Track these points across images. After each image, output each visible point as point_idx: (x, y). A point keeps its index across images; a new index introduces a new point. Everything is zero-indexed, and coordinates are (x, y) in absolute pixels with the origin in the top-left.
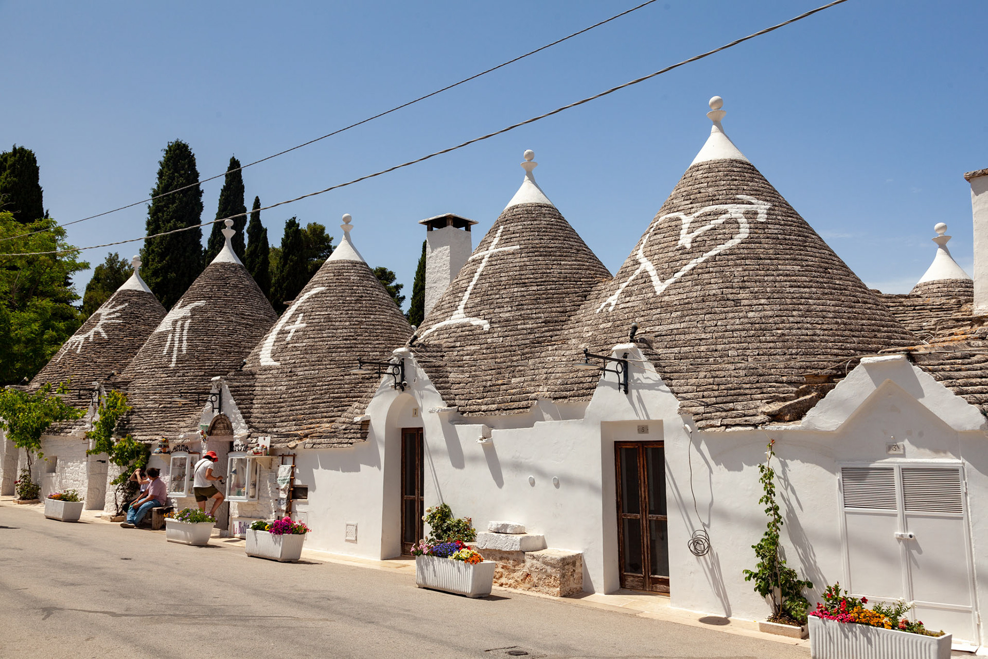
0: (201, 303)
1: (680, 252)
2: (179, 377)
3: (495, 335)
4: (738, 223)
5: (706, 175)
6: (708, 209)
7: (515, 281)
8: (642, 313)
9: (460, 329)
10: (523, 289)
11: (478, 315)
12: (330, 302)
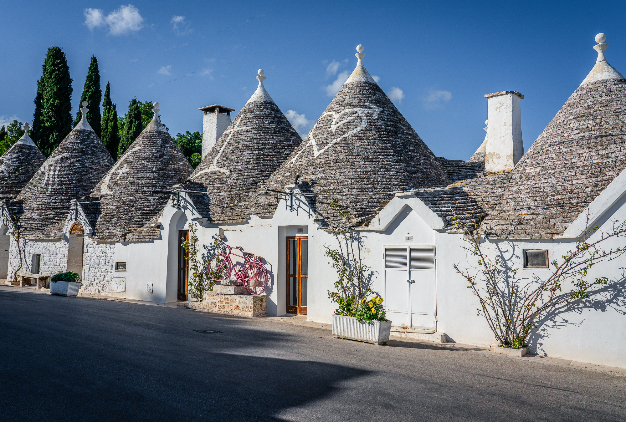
0: (67, 155)
1: (330, 134)
2: (53, 199)
3: (232, 178)
4: (361, 119)
5: (349, 91)
6: (347, 110)
7: (246, 148)
8: (306, 168)
9: (213, 175)
10: (250, 152)
11: (224, 167)
12: (144, 156)
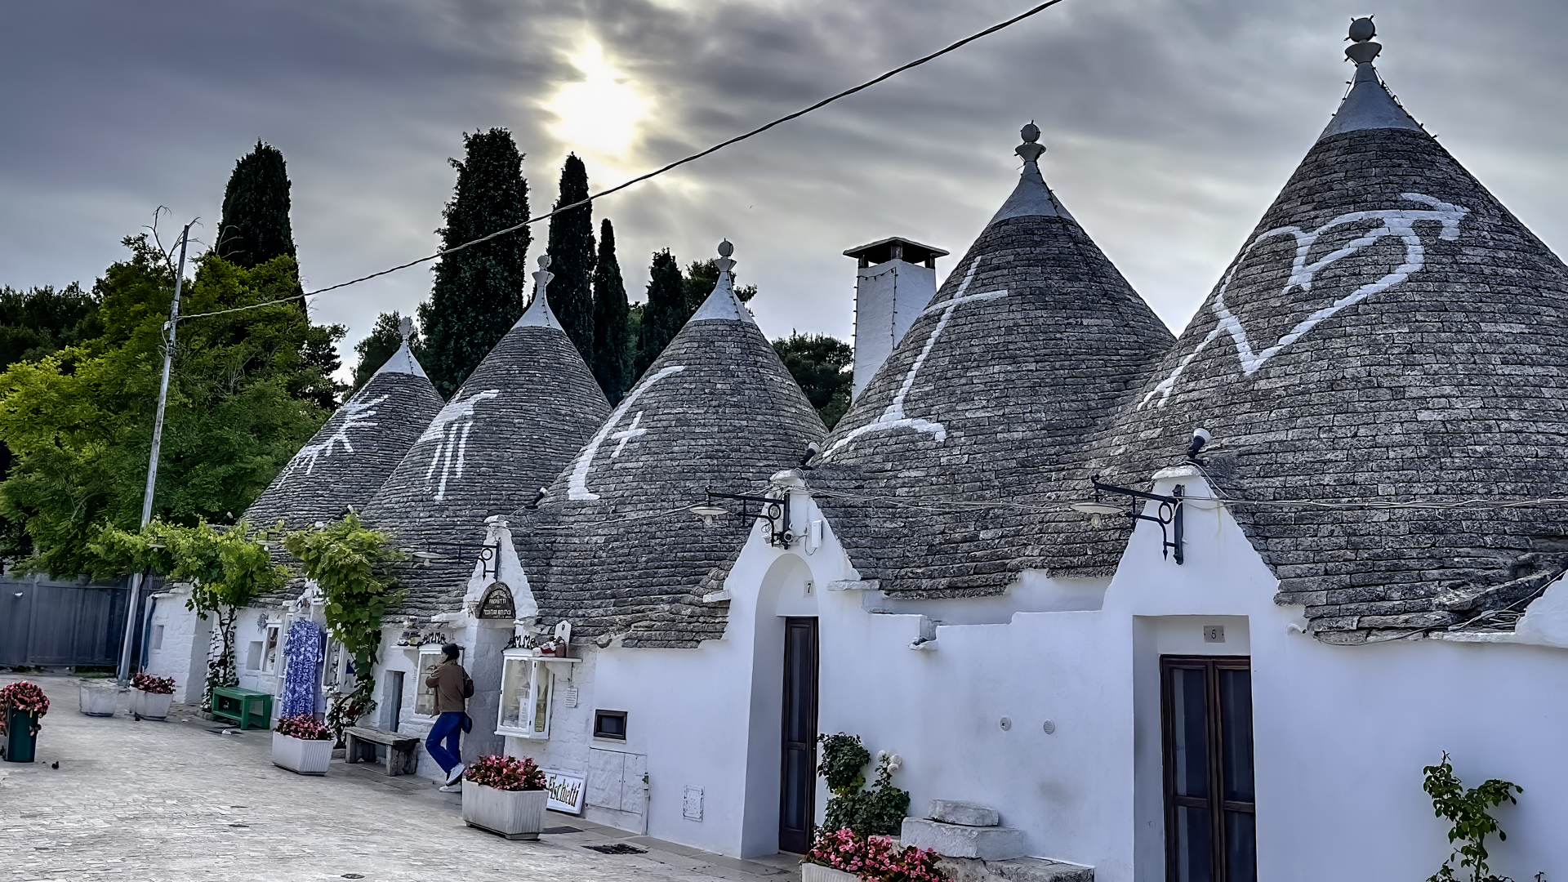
0: (492, 394)
1: (1292, 297)
2: (448, 516)
3: (956, 451)
4: (1402, 243)
5: (1342, 158)
6: (1347, 218)
7: (997, 354)
8: (1216, 411)
9: (894, 439)
10: (1009, 368)
11: (926, 415)
12: (687, 393)
